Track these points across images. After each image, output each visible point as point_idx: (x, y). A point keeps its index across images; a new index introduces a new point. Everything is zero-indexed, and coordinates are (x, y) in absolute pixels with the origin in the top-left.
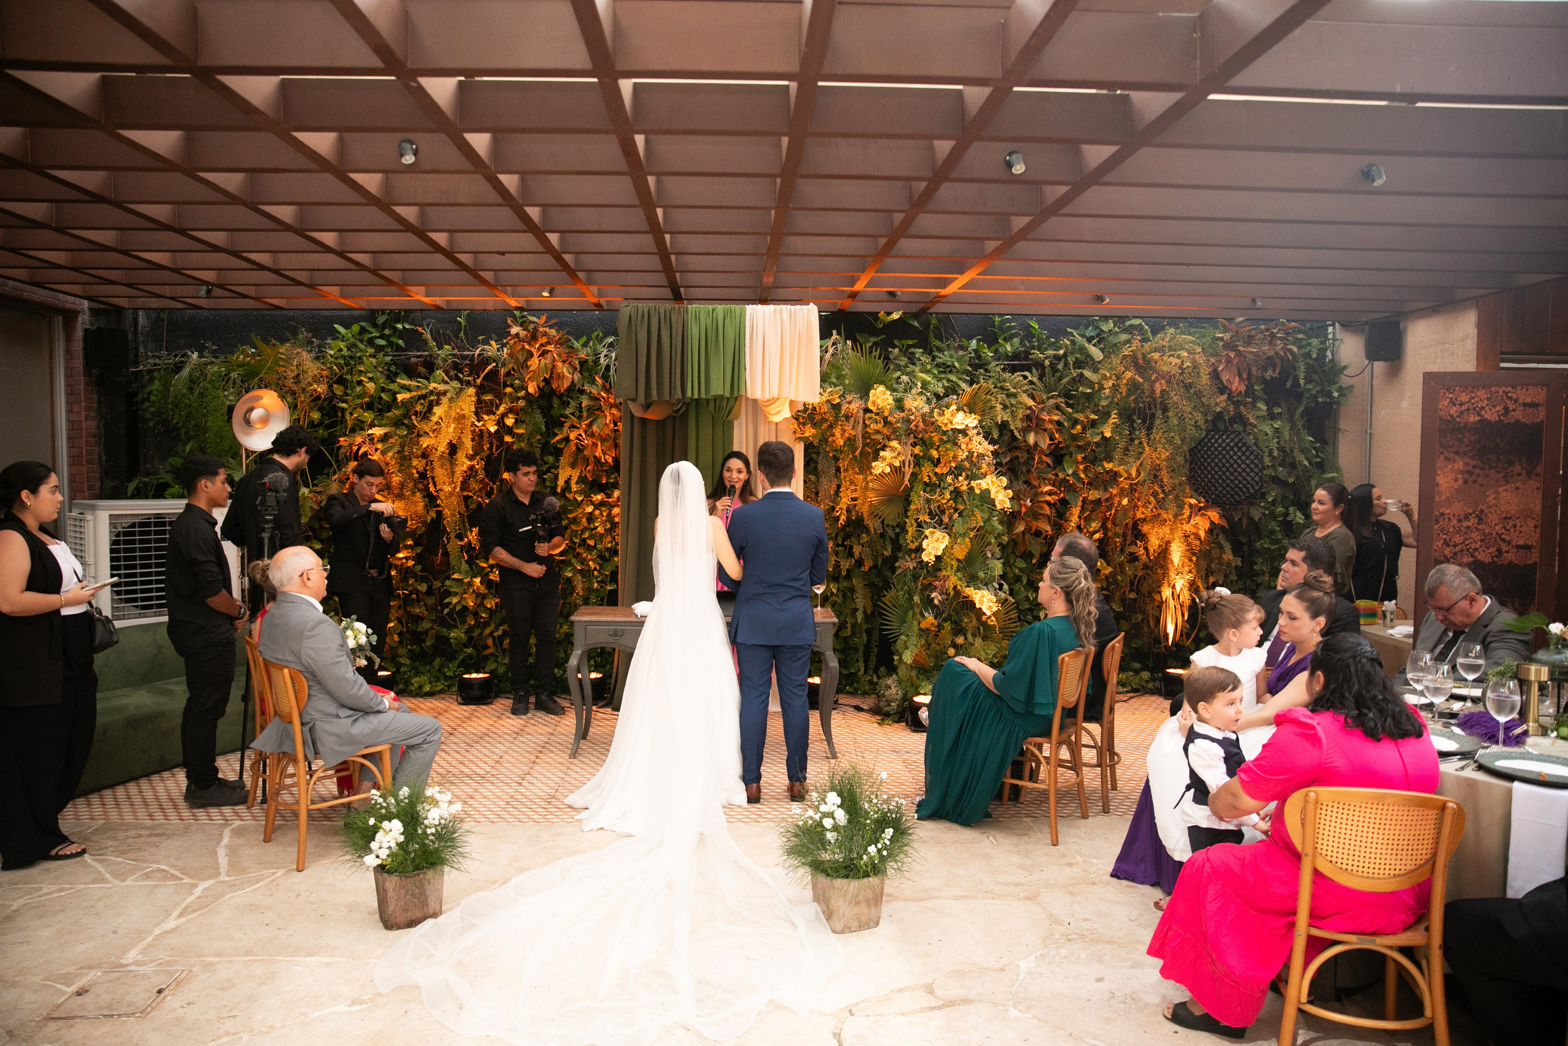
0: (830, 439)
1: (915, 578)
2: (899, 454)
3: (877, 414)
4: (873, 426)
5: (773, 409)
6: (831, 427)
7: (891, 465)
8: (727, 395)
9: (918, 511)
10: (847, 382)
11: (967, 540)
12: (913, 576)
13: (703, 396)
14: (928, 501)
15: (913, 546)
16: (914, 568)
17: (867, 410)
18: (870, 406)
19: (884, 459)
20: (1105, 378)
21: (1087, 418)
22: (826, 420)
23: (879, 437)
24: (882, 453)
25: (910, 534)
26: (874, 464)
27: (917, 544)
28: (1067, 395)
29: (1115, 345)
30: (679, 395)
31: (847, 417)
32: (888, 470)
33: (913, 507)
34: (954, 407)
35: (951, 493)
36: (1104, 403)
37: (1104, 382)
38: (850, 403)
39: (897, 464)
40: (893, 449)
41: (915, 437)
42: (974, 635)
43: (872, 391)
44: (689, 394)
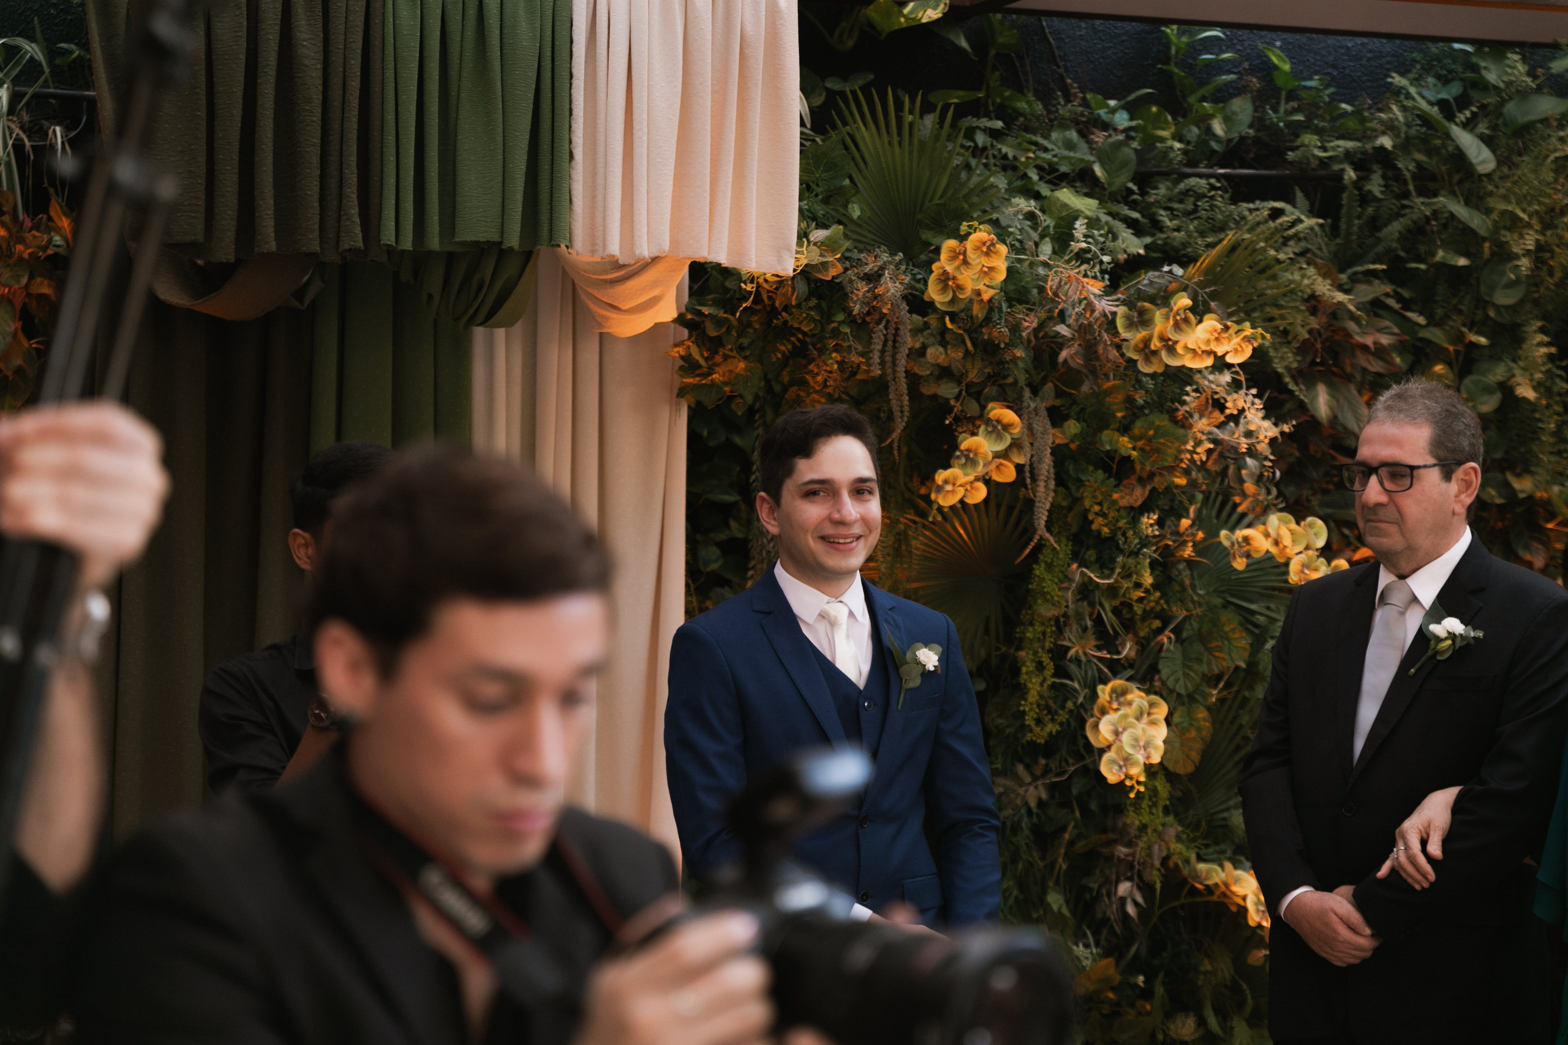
0: (792, 393)
1: (1044, 838)
2: (1016, 445)
3: (953, 316)
4: (936, 354)
5: (631, 292)
6: (801, 354)
7: (987, 481)
8: (513, 240)
9: (1060, 624)
10: (855, 211)
11: (1202, 714)
12: (1035, 829)
13: (434, 242)
14: (1086, 591)
15: (1040, 734)
16: (1041, 803)
17: (918, 303)
18: (934, 293)
19: (970, 459)
20: (1514, 223)
21: (1459, 338)
22: (786, 331)
23: (948, 390)
24: (967, 442)
25: (1033, 697)
26: (941, 476)
27: (1051, 728)
28: (1396, 274)
29: (1528, 127)
30: (355, 238)
31: (861, 326)
32: (980, 493)
33: (1046, 611)
34: (1183, 301)
35: (1153, 565)
36: (1504, 298)
37: (1507, 236)
38: (873, 278)
39: (1008, 475)
40: (998, 429)
41: (1059, 394)
42: (1223, 1015)
43: (952, 243)
44: (388, 237)
